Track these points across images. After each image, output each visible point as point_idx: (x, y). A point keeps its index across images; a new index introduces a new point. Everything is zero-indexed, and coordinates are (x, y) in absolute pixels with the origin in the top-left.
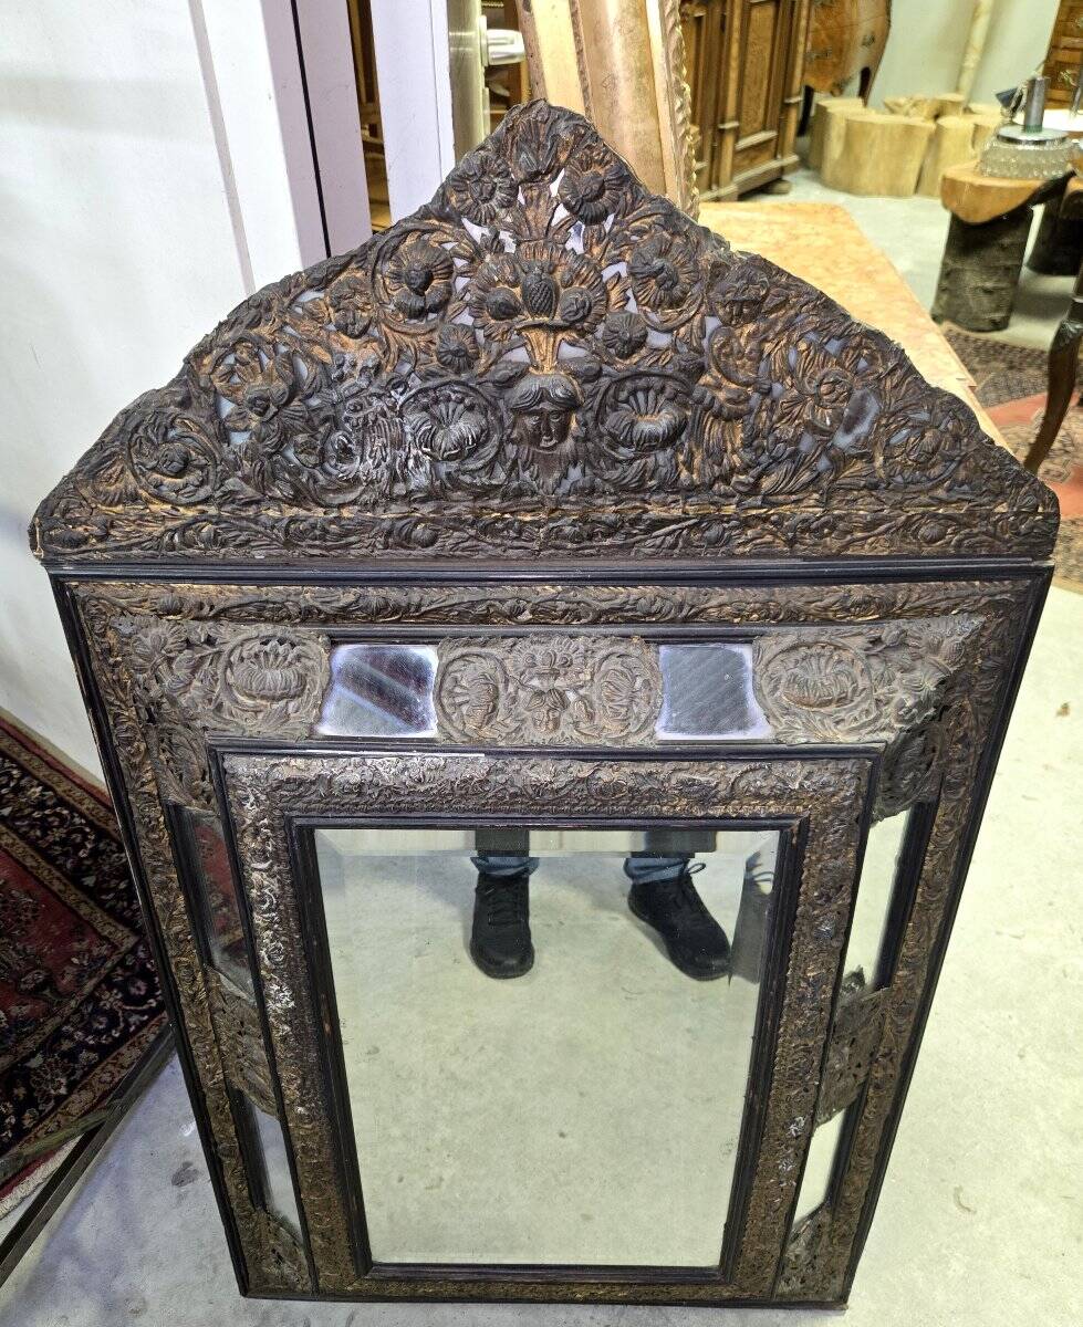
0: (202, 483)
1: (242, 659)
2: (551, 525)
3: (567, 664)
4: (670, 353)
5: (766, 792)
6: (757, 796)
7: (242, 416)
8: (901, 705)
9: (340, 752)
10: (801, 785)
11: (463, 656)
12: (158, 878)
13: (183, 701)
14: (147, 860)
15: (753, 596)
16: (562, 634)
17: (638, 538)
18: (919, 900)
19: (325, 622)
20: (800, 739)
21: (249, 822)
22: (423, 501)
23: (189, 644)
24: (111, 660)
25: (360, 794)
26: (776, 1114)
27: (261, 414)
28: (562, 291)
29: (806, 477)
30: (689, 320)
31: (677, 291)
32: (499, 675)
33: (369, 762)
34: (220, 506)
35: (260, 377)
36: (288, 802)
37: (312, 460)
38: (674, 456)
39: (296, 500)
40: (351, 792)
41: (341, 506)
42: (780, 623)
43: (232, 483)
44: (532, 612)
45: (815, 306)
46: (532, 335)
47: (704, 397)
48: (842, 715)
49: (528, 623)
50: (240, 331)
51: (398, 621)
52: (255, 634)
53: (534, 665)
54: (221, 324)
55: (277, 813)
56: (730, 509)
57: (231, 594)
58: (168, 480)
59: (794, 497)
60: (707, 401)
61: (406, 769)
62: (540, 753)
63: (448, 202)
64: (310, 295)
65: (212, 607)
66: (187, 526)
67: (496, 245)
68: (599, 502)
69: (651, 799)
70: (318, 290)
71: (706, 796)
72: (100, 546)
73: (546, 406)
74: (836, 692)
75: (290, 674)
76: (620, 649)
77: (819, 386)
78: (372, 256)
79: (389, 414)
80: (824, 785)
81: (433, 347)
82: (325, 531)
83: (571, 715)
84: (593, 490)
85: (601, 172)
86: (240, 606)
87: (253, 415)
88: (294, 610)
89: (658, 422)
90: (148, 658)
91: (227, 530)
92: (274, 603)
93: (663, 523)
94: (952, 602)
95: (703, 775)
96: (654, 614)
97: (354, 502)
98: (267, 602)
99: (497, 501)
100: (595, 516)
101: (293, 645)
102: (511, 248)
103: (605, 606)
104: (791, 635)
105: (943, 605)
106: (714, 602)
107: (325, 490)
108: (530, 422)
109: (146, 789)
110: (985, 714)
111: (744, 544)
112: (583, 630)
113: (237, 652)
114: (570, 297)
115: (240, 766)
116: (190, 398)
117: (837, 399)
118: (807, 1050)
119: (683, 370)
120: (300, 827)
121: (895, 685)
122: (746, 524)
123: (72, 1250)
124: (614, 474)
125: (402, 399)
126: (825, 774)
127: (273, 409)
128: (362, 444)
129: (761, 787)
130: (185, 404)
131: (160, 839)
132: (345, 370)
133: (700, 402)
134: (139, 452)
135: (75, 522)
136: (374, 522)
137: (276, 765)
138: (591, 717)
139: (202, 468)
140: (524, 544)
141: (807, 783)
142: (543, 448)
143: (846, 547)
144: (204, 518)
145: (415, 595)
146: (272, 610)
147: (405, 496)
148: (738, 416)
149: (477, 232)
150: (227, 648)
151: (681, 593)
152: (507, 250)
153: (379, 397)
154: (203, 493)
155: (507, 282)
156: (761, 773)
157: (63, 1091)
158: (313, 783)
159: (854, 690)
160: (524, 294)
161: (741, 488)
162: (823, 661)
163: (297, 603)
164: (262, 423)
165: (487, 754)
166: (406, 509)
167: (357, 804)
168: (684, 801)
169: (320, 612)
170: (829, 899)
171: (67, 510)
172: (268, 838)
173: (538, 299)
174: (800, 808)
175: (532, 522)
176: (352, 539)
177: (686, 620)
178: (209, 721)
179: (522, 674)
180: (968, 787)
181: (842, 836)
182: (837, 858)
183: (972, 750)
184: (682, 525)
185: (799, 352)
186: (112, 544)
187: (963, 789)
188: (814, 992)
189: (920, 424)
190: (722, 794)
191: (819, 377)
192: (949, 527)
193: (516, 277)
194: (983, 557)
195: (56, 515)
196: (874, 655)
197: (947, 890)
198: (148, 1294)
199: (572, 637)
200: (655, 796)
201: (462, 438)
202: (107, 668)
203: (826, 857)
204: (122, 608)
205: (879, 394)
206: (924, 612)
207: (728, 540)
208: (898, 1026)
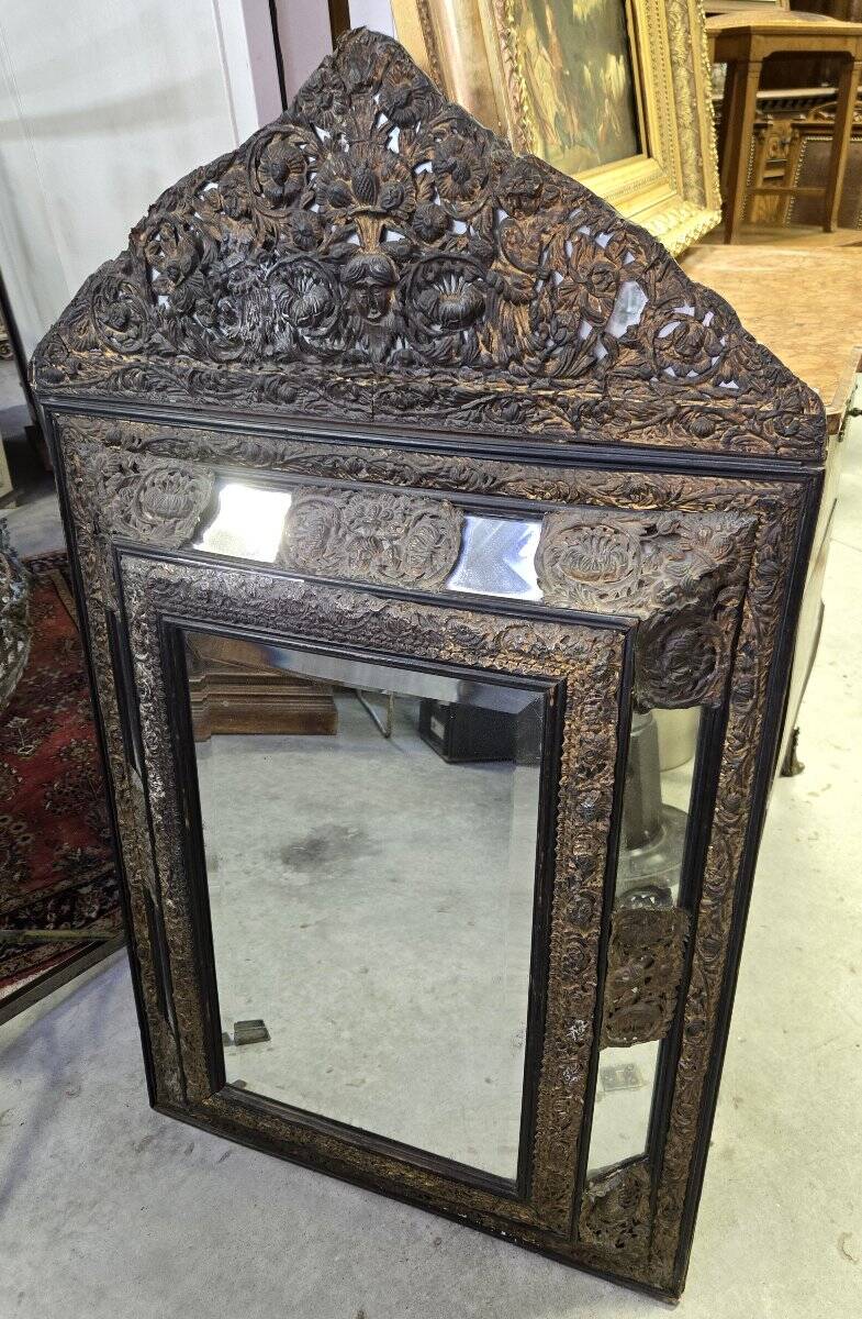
0: (138, 337)
1: (154, 485)
2: (381, 391)
3: (389, 517)
4: (467, 240)
5: (526, 649)
6: (521, 653)
7: (165, 284)
8: (660, 587)
9: (201, 564)
10: (557, 648)
11: (310, 501)
12: (101, 677)
13: (106, 511)
14: (95, 660)
15: (546, 474)
16: (388, 492)
17: (450, 409)
18: (717, 820)
19: (217, 463)
20: (563, 603)
21: (134, 615)
22: (286, 362)
23: (122, 470)
24: (77, 480)
25: (208, 601)
26: (556, 1008)
27: (175, 281)
28: (382, 184)
29: (585, 361)
30: (479, 211)
31: (468, 185)
32: (334, 520)
33: (219, 574)
34: (148, 355)
35: (175, 252)
36: (159, 600)
37: (208, 320)
38: (474, 335)
39: (198, 354)
40: (203, 598)
41: (229, 362)
42: (570, 502)
43: (157, 337)
44: (368, 470)
45: (583, 202)
46: (362, 220)
47: (495, 280)
48: (607, 590)
49: (365, 480)
50: (162, 213)
51: (268, 468)
52: (165, 465)
53: (363, 516)
54: (152, 207)
55: (152, 609)
56: (523, 389)
57: (154, 431)
58: (117, 333)
59: (576, 382)
60: (498, 283)
61: (243, 584)
62: (345, 586)
63: (301, 110)
64: (212, 186)
65: (140, 441)
66: (126, 371)
67: (334, 145)
68: (417, 373)
69: (431, 641)
70: (214, 182)
71: (475, 645)
72: (71, 383)
73: (369, 281)
74: (603, 569)
76: (433, 510)
77: (590, 275)
78: (249, 153)
79: (260, 284)
80: (579, 651)
81: (290, 229)
82: (217, 382)
83: (380, 560)
84: (411, 362)
85: (410, 84)
86: (158, 441)
87: (171, 282)
88: (194, 449)
89: (456, 296)
90: (93, 476)
91: (151, 376)
92: (182, 441)
93: (468, 397)
94: (723, 498)
95: (474, 623)
96: (464, 482)
97: (238, 360)
98: (176, 440)
99: (340, 366)
100: (413, 385)
101: (190, 478)
102: (346, 148)
103: (424, 470)
104: (577, 515)
105: (715, 500)
106: (512, 477)
107: (218, 347)
108: (360, 294)
109: (95, 596)
110: (767, 623)
111: (537, 422)
112: (406, 491)
113: (151, 478)
114: (388, 187)
115: (131, 564)
116: (131, 267)
117: (607, 289)
118: (584, 943)
119: (476, 255)
120: (168, 624)
121: (661, 569)
122: (536, 403)
124: (426, 347)
125: (268, 271)
126: (581, 638)
127: (182, 277)
128: (242, 309)
129: (522, 644)
130: (128, 270)
131: (103, 642)
132: (230, 246)
133: (492, 285)
134: (99, 310)
135: (57, 362)
136: (252, 377)
137: (153, 567)
138: (398, 563)
139: (138, 324)
140: (360, 406)
141: (562, 646)
142: (373, 320)
144: (138, 365)
145: (281, 446)
146: (180, 447)
147: (272, 356)
148: (527, 302)
149: (323, 134)
150: (144, 474)
151: (489, 466)
152: (343, 150)
153: (253, 269)
154: (137, 345)
155: (342, 175)
156: (523, 630)
158: (177, 585)
159: (623, 569)
160: (354, 186)
161: (532, 369)
162: (603, 542)
163: (196, 444)
164: (177, 287)
165: (306, 580)
166: (275, 368)
168: (458, 648)
169: (213, 452)
170: (590, 775)
171: (52, 352)
172: (146, 632)
173: (365, 190)
174: (557, 672)
175: (366, 388)
176: (236, 391)
177: (489, 492)
178: (118, 527)
179: (352, 522)
180: (756, 703)
181: (600, 709)
182: (596, 732)
183: (756, 660)
184: (483, 400)
185: (573, 244)
186: (78, 382)
187: (751, 702)
188: (584, 876)
189: (684, 319)
190: (490, 646)
191: (589, 267)
192: (719, 422)
193: (349, 171)
194: (754, 456)
195: (46, 356)
196: (649, 542)
197: (746, 815)
198: (85, 1084)
199: (396, 496)
200: (434, 639)
201: (311, 307)
202: (74, 487)
203: (584, 728)
204: (84, 436)
205: (645, 286)
206: (701, 505)
207: (524, 419)
208: (706, 964)
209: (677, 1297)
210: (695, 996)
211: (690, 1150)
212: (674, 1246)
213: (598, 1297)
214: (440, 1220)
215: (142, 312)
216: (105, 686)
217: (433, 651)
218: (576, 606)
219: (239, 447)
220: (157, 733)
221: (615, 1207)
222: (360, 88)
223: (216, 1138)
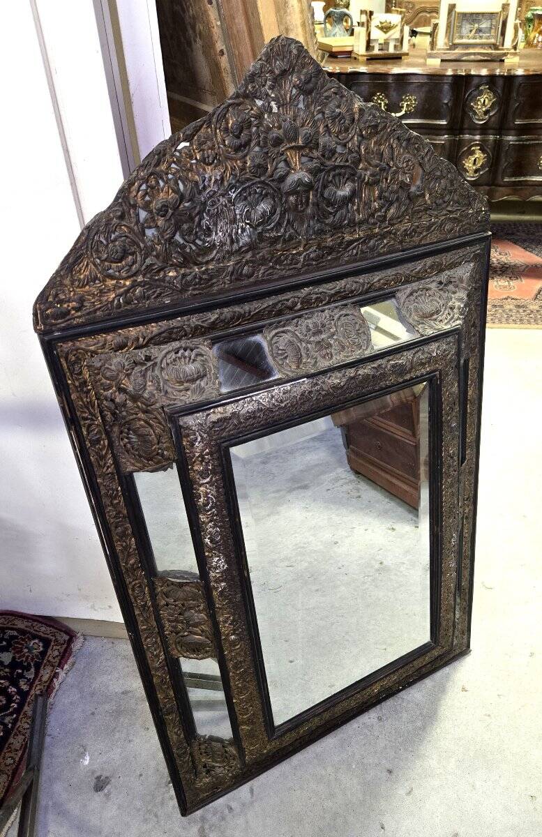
0: (133, 263)
1: (168, 364)
2: (305, 253)
3: (324, 325)
4: (347, 155)
5: (424, 361)
6: (422, 364)
7: (153, 219)
8: (459, 308)
9: (238, 398)
10: (437, 353)
11: (276, 334)
12: (119, 530)
13: (146, 395)
14: (112, 521)
15: (390, 272)
16: (317, 311)
17: (342, 253)
18: (469, 411)
19: (206, 332)
21: (197, 455)
22: (247, 251)
23: (137, 363)
27: (164, 216)
28: (300, 129)
29: (403, 208)
30: (352, 137)
31: (346, 123)
32: (296, 339)
33: (254, 398)
34: (144, 276)
35: (162, 195)
36: (218, 434)
37: (192, 238)
38: (352, 207)
39: (184, 264)
40: (250, 417)
42: (403, 284)
43: (150, 260)
44: (302, 303)
46: (289, 153)
47: (361, 175)
48: (441, 318)
49: (301, 309)
50: (150, 169)
51: (240, 324)
52: (171, 348)
53: (310, 330)
54: (140, 166)
55: (213, 443)
56: (377, 230)
57: (154, 328)
58: (114, 265)
59: (400, 220)
60: (363, 177)
61: (273, 397)
62: (331, 369)
63: (246, 88)
64: (183, 145)
65: (144, 339)
66: (127, 291)
67: (269, 109)
68: (325, 236)
69: (381, 379)
70: (188, 142)
71: (402, 370)
72: (79, 314)
73: (301, 188)
75: (197, 365)
76: (343, 312)
77: (403, 163)
78: (214, 120)
79: (228, 205)
80: (445, 350)
81: (246, 165)
82: (201, 279)
83: (335, 349)
84: (321, 231)
85: (310, 69)
86: (159, 334)
87: (160, 217)
88: (188, 330)
89: (345, 191)
90: (114, 378)
91: (149, 289)
92: (177, 328)
93: (351, 242)
94: (461, 259)
95: (399, 360)
96: (353, 292)
97: (213, 259)
98: (173, 328)
99: (280, 245)
100: (323, 244)
101: (192, 350)
102: (275, 110)
103: (333, 292)
104: (409, 288)
105: (459, 261)
106: (376, 280)
107: (198, 255)
108: (293, 198)
111: (384, 247)
112: (326, 307)
113: (164, 361)
114: (304, 132)
115: (190, 421)
116: (125, 213)
117: (409, 169)
119: (353, 162)
120: (223, 449)
121: (454, 300)
122: (383, 236)
124: (330, 221)
125: (234, 195)
126: (443, 345)
127: (171, 212)
128: (216, 224)
129: (422, 359)
130: (122, 217)
131: (119, 503)
132: (206, 183)
133: (360, 178)
134: (97, 251)
135: (61, 302)
136: (224, 269)
137: (208, 415)
139: (133, 254)
140: (293, 267)
141: (439, 352)
142: (300, 212)
143: (421, 240)
144: (136, 284)
145: (247, 307)
146: (177, 332)
147: (238, 250)
148: (376, 183)
149: (260, 103)
150: (158, 360)
151: (364, 277)
152: (274, 111)
153: (224, 196)
154: (134, 269)
155: (276, 127)
156: (421, 352)
158: (230, 418)
159: (440, 306)
160: (284, 133)
161: (379, 219)
163: (189, 325)
164: (166, 221)
165: (307, 377)
166: (239, 258)
167: (253, 424)
168: (394, 376)
169: (202, 327)
171: (57, 295)
172: (209, 462)
173: (291, 134)
174: (437, 366)
175: (297, 254)
176: (214, 281)
177: (367, 291)
184: (358, 242)
185: (394, 149)
186: (84, 312)
190: (408, 367)
191: (402, 159)
192: (455, 223)
193: (280, 124)
194: (468, 235)
195: (50, 299)
196: (442, 289)
199: (322, 312)
200: (382, 377)
201: (265, 211)
206: (453, 266)
207: (378, 247)
209: (468, 649)
215: (135, 244)
217: (382, 384)
218: (434, 331)
219: (220, 317)
220: (220, 527)
222: (283, 72)
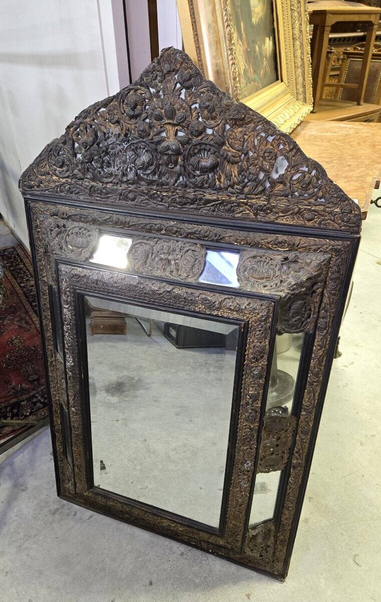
0: (67, 171)
1: (72, 234)
2: (172, 197)
3: (174, 250)
4: (212, 137)
5: (232, 308)
6: (230, 309)
7: (81, 149)
8: (290, 283)
9: (93, 268)
10: (245, 308)
11: (140, 243)
12: (45, 314)
13: (52, 244)
14: (42, 306)
15: (243, 234)
16: (174, 240)
17: (202, 206)
18: (309, 380)
19: (100, 225)
20: (248, 289)
21: (64, 289)
22: (132, 184)
23: (58, 226)
24: (38, 230)
25: (97, 284)
26: (239, 456)
27: (85, 148)
28: (177, 112)
29: (260, 188)
30: (218, 125)
31: (214, 114)
32: (151, 251)
33: (101, 273)
34: (72, 179)
35: (86, 136)
36: (75, 283)
37: (99, 165)
38: (214, 175)
39: (94, 179)
40: (94, 283)
41: (107, 183)
42: (252, 246)
43: (76, 171)
44: (165, 230)
45: (263, 123)
46: (168, 127)
47: (224, 154)
48: (267, 284)
49: (164, 234)
50: (81, 120)
51: (122, 228)
52: (77, 225)
53: (163, 249)
54: (76, 117)
55: (72, 287)
56: (233, 199)
57: (73, 211)
58: (58, 169)
59: (257, 196)
60: (225, 155)
61: (112, 277)
62: (155, 279)
63: (143, 80)
64: (103, 109)
65: (67, 215)
66: (61, 185)
67: (157, 95)
68: (189, 190)
69: (192, 303)
70: (104, 108)
71: (211, 306)
72: (37, 189)
73: (170, 152)
74: (266, 275)
75: (85, 240)
76: (193, 248)
77: (264, 153)
78: (120, 97)
79: (122, 151)
80: (255, 309)
81: (136, 129)
82: (101, 191)
83: (171, 268)
84: (186, 186)
85: (191, 72)
86: (74, 215)
87: (83, 149)
88: (90, 219)
89: (207, 161)
90: (45, 229)
91: (73, 188)
92: (85, 215)
93: (210, 201)
94: (317, 247)
95: (211, 296)
96: (206, 237)
97: (111, 182)
98: (83, 215)
99: (155, 187)
100: (187, 196)
101: (88, 231)
103: (190, 231)
104: (254, 252)
105: (314, 247)
106: (227, 235)
107: (103, 177)
108: (165, 158)
109: (43, 279)
110: (333, 299)
111: (239, 213)
112: (181, 239)
113: (71, 231)
114: (179, 114)
115: (63, 267)
116: (66, 142)
117: (271, 159)
118: (251, 429)
119: (216, 143)
120: (78, 293)
121: (290, 276)
122: (239, 205)
123: (12, 464)
124: (193, 180)
125: (126, 146)
126: (256, 304)
127: (88, 147)
128: (114, 161)
129: (231, 306)
130: (64, 143)
131: (46, 298)
132: (110, 135)
133: (222, 156)
134: (51, 159)
135: (31, 180)
136: (117, 190)
137: (73, 269)
138: (178, 270)
139: (68, 165)
140: (164, 204)
141: (248, 307)
142: (170, 168)
144: (67, 183)
145: (128, 219)
146: (84, 218)
147: (126, 181)
148: (237, 163)
149: (152, 90)
150: (68, 229)
151: (218, 230)
152: (161, 97)
153: (119, 145)
154: (67, 174)
155: (160, 108)
156: (231, 300)
157: (28, 414)
158: (83, 277)
159: (274, 275)
160: (165, 112)
161: (238, 191)
162: (265, 263)
163: (91, 217)
164: (86, 151)
165: (139, 276)
166: (126, 186)
167: (95, 288)
168: (203, 307)
169: (98, 220)
170: (257, 360)
171: (29, 176)
172: (69, 296)
173: (169, 114)
174: (245, 318)
175: (166, 196)
176: (110, 195)
177: (217, 241)
178: (58, 252)
179: (158, 252)
180: (328, 331)
181: (263, 333)
182: (260, 343)
183: (328, 314)
184: (216, 203)
185: (258, 140)
186: (40, 189)
187: (325, 331)
188: (253, 402)
189: (303, 172)
190: (217, 306)
191: (264, 150)
192: (316, 215)
193: (163, 106)
194: (330, 230)
195: (27, 177)
196: (285, 264)
197: (322, 378)
198: (29, 486)
199: (177, 241)
200: (193, 302)
201: (144, 162)
202: (36, 233)
203: (256, 341)
204: (42, 212)
205: (287, 158)
206: (308, 249)
207: (233, 211)
208: (302, 439)
209: (284, 578)
210: (297, 452)
211: (292, 517)
212: (284, 557)
213: (251, 578)
214: (183, 545)
215: (69, 160)
216: (46, 317)
217: (192, 308)
218: (254, 290)
219: (110, 218)
220: (72, 338)
221: (259, 540)
222: (169, 72)
223: (86, 510)
